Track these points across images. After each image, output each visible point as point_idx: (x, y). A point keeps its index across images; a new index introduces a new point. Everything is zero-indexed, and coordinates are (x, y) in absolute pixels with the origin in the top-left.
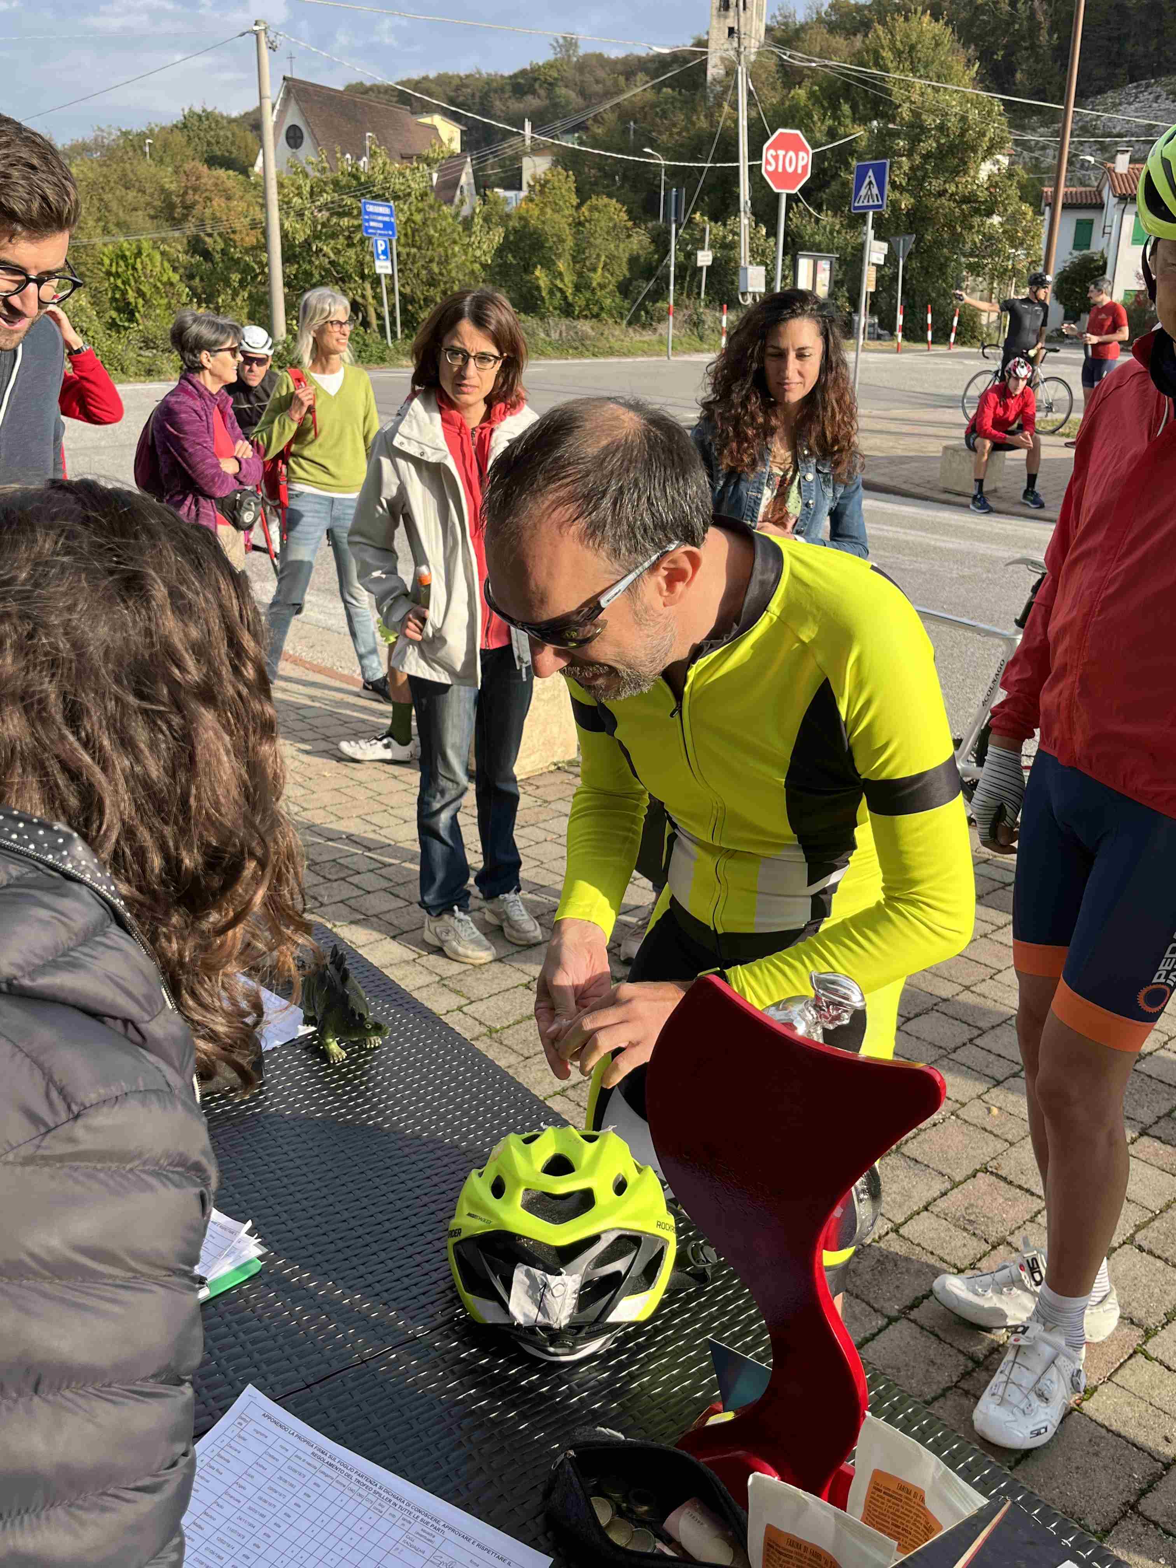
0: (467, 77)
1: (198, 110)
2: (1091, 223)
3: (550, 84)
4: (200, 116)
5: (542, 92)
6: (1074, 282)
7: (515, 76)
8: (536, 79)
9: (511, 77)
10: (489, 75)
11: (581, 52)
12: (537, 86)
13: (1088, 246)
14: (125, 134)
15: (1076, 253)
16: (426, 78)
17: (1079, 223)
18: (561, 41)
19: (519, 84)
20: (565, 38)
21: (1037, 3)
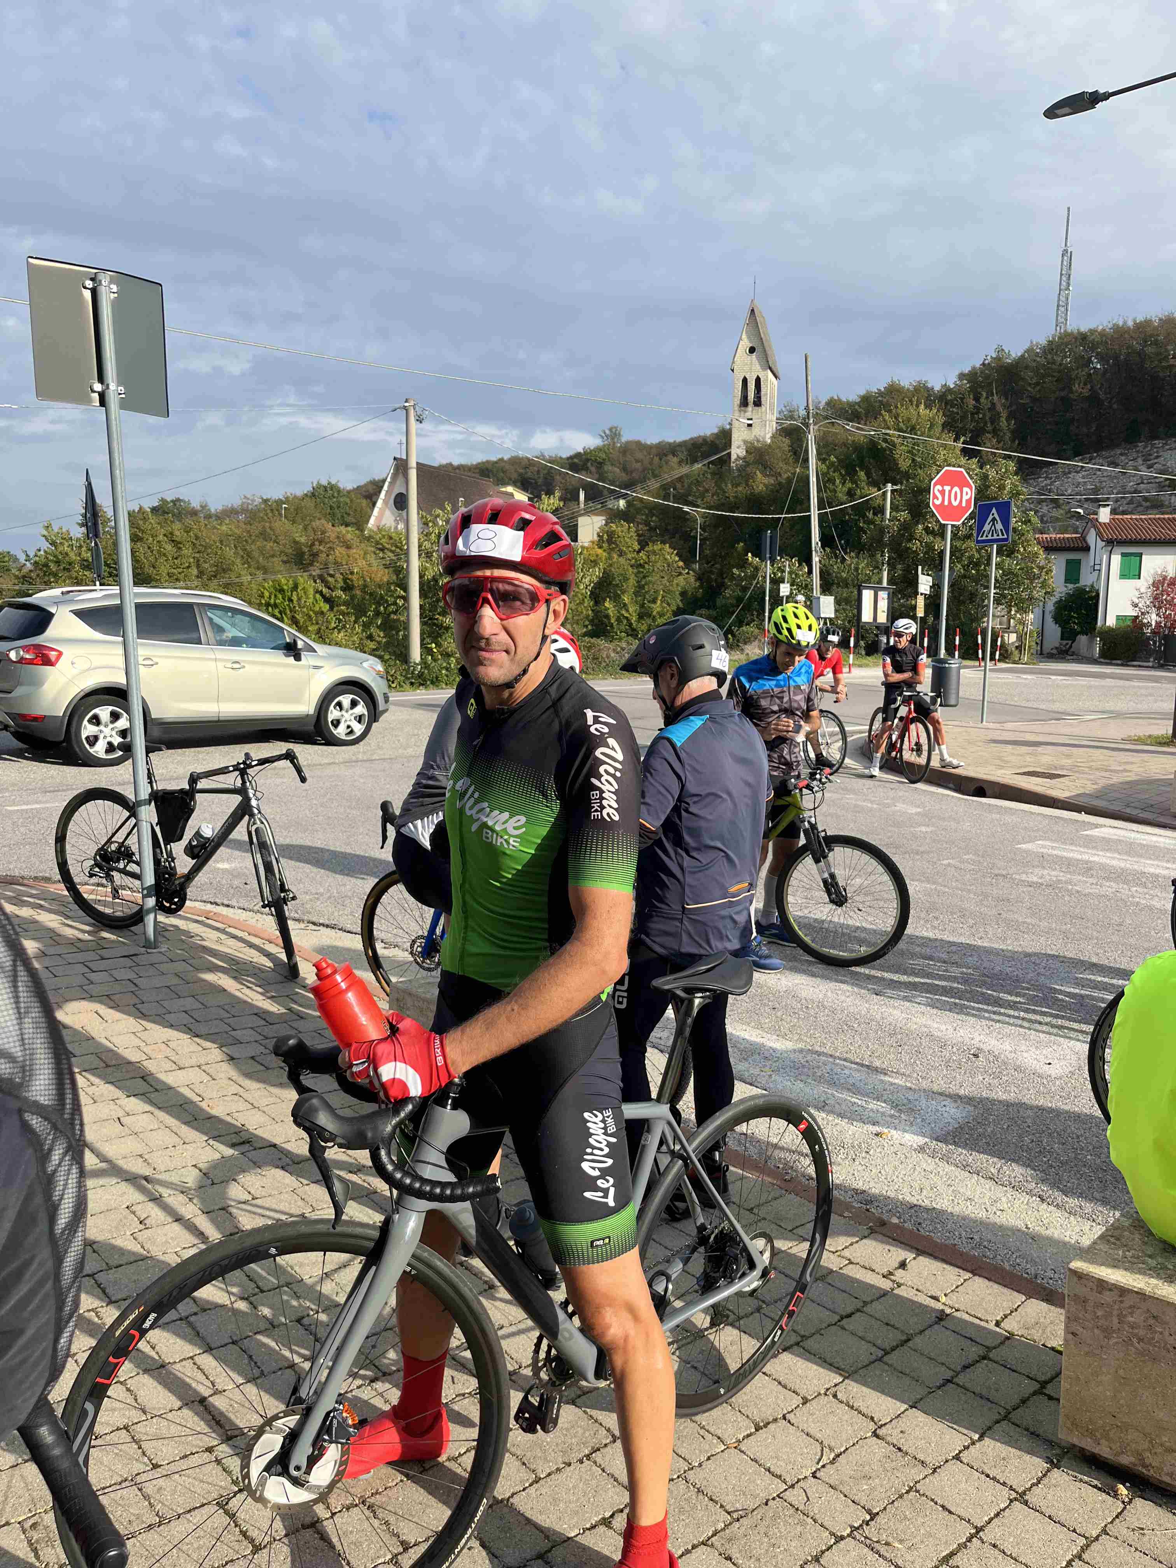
0: (534, 458)
1: (324, 482)
2: (1079, 562)
3: (600, 463)
4: (325, 487)
5: (593, 469)
6: (1071, 609)
7: (571, 458)
8: (588, 460)
9: (568, 459)
10: (551, 456)
11: (624, 439)
12: (588, 464)
13: (1077, 580)
14: (265, 501)
15: (1071, 586)
16: (501, 460)
17: (1068, 562)
18: (608, 432)
19: (574, 463)
20: (611, 430)
21: (995, 397)
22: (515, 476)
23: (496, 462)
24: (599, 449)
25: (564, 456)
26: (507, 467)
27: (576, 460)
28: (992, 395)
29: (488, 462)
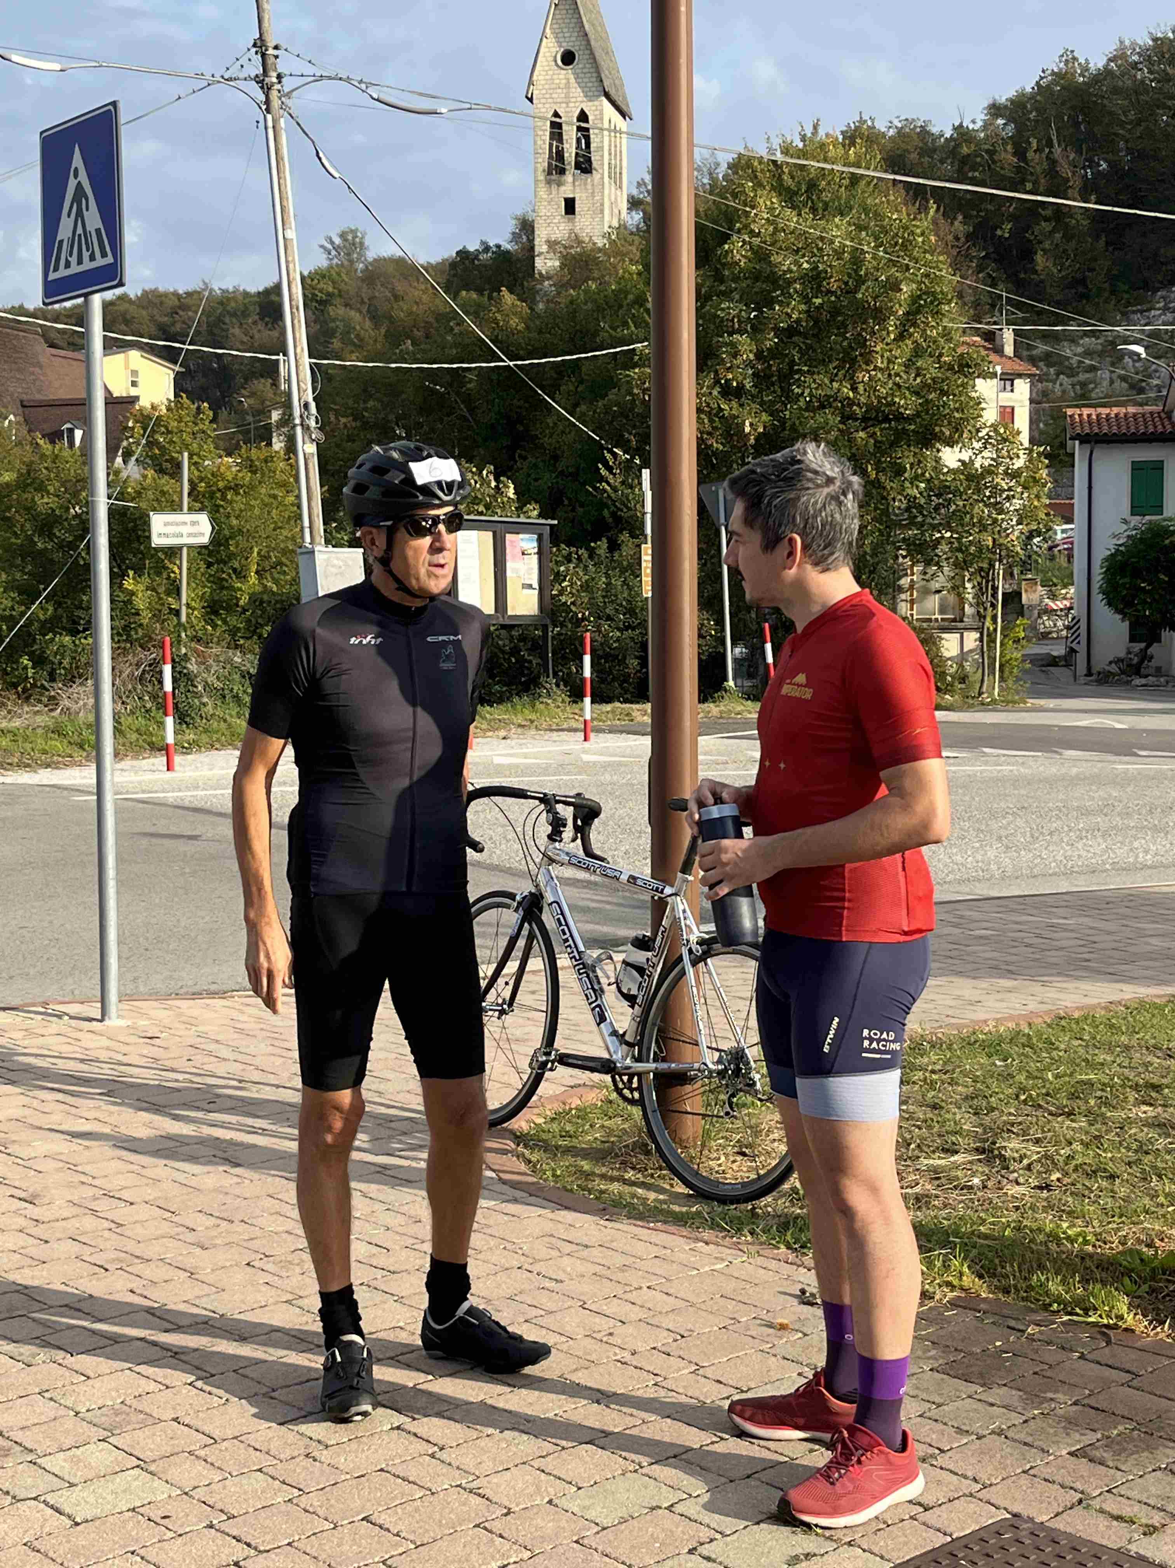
2: (1158, 467)
3: (324, 303)
6: (1136, 573)
10: (223, 291)
11: (371, 255)
13: (1159, 508)
15: (1135, 520)
17: (1137, 467)
21: (1057, 150)
24: (323, 274)
28: (1050, 144)
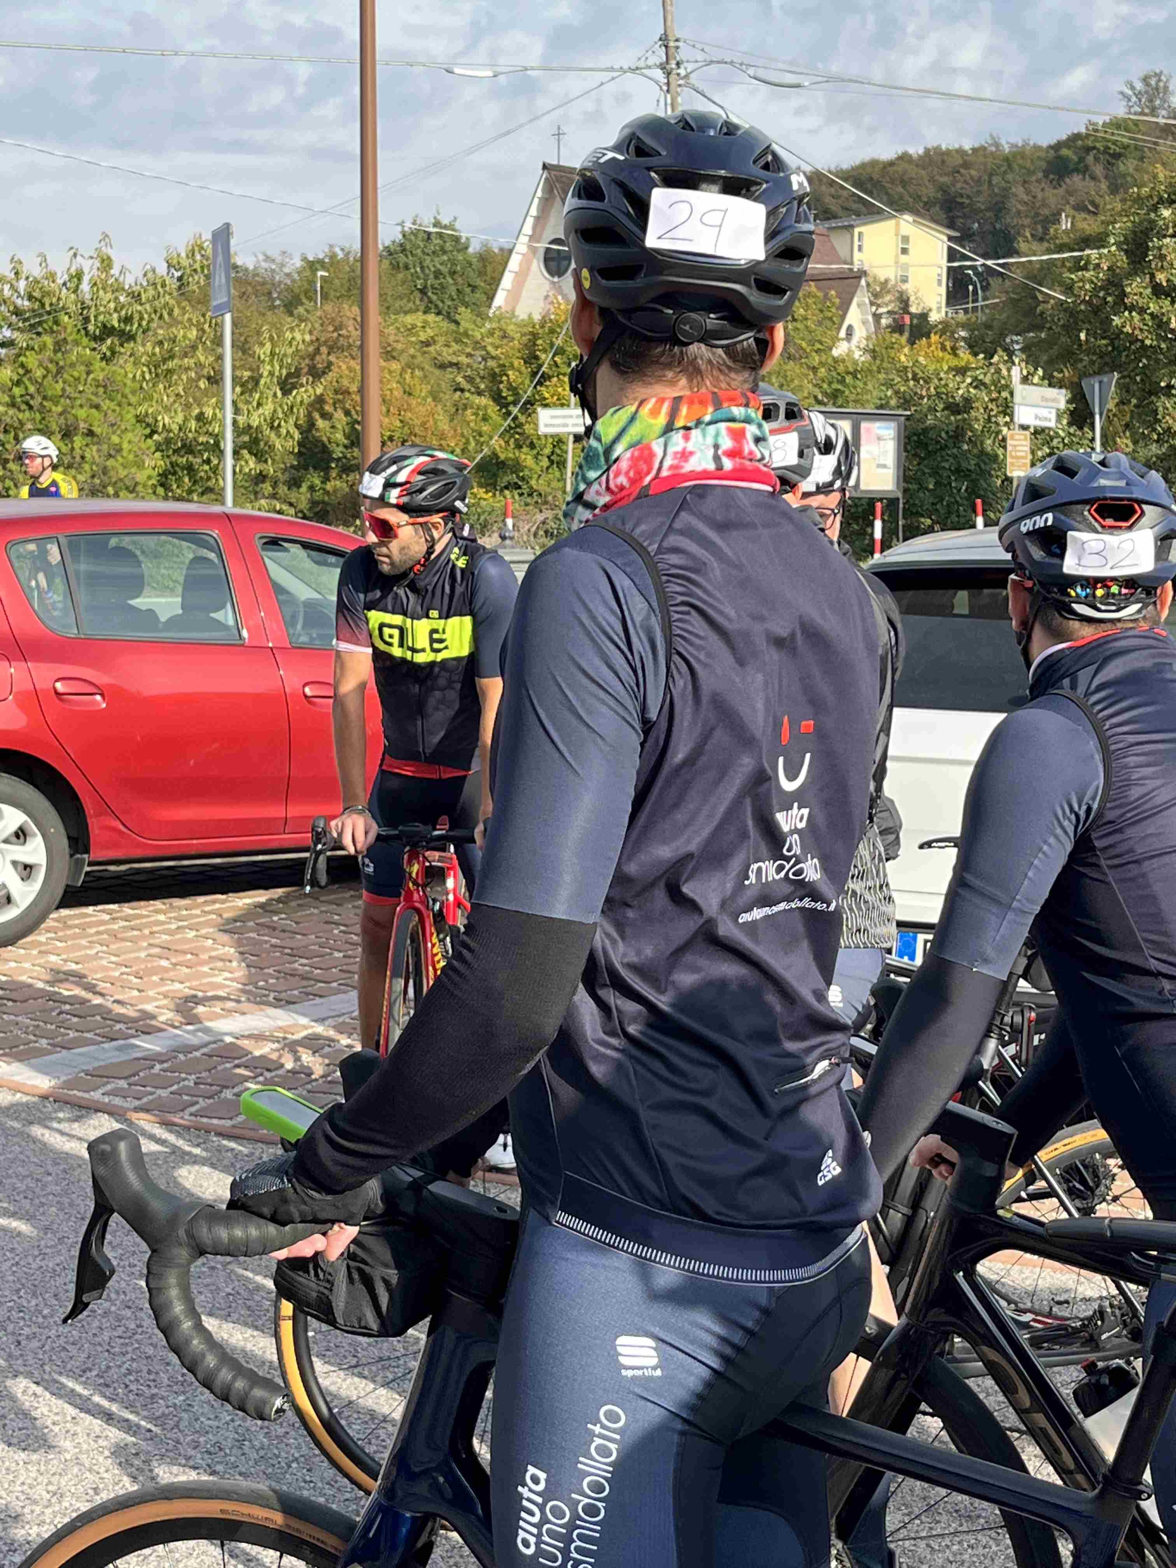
0: (974, 150)
1: (426, 222)
3: (1117, 156)
4: (429, 236)
5: (1098, 170)
7: (1057, 147)
8: (1088, 149)
9: (1051, 147)
10: (1013, 146)
12: (1090, 159)
16: (904, 157)
18: (1139, 86)
19: (1059, 157)
20: (1145, 80)
22: (929, 191)
23: (891, 164)
24: (1117, 124)
25: (1045, 144)
26: (912, 171)
27: (1065, 152)
29: (874, 163)
